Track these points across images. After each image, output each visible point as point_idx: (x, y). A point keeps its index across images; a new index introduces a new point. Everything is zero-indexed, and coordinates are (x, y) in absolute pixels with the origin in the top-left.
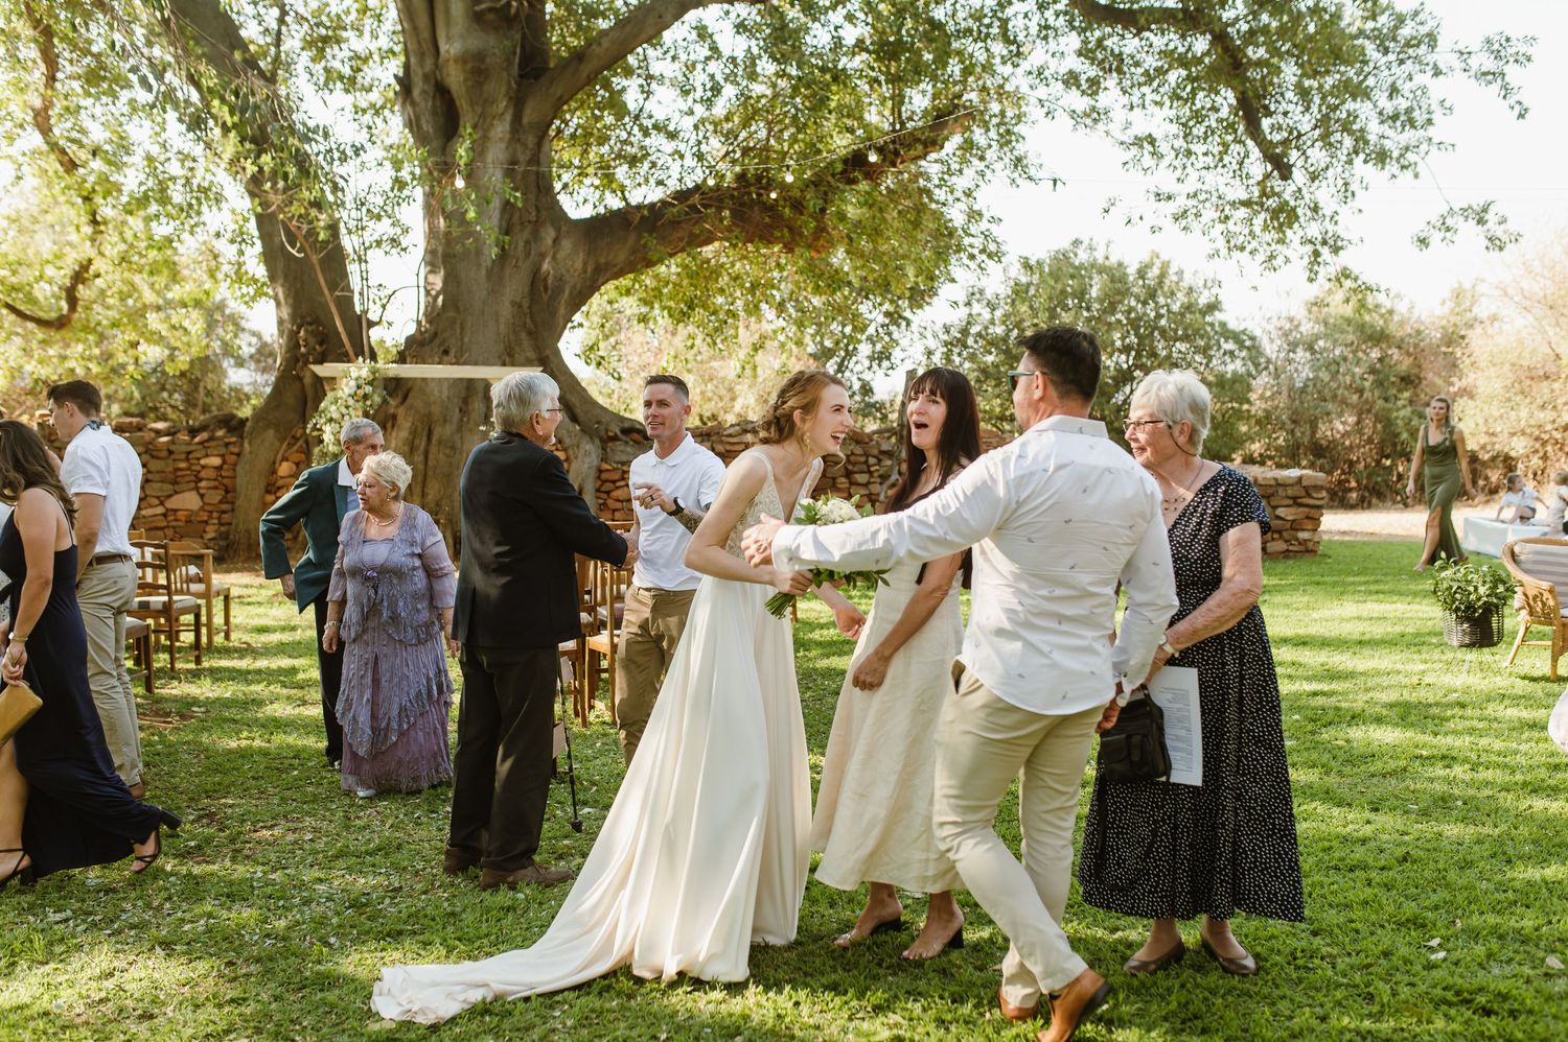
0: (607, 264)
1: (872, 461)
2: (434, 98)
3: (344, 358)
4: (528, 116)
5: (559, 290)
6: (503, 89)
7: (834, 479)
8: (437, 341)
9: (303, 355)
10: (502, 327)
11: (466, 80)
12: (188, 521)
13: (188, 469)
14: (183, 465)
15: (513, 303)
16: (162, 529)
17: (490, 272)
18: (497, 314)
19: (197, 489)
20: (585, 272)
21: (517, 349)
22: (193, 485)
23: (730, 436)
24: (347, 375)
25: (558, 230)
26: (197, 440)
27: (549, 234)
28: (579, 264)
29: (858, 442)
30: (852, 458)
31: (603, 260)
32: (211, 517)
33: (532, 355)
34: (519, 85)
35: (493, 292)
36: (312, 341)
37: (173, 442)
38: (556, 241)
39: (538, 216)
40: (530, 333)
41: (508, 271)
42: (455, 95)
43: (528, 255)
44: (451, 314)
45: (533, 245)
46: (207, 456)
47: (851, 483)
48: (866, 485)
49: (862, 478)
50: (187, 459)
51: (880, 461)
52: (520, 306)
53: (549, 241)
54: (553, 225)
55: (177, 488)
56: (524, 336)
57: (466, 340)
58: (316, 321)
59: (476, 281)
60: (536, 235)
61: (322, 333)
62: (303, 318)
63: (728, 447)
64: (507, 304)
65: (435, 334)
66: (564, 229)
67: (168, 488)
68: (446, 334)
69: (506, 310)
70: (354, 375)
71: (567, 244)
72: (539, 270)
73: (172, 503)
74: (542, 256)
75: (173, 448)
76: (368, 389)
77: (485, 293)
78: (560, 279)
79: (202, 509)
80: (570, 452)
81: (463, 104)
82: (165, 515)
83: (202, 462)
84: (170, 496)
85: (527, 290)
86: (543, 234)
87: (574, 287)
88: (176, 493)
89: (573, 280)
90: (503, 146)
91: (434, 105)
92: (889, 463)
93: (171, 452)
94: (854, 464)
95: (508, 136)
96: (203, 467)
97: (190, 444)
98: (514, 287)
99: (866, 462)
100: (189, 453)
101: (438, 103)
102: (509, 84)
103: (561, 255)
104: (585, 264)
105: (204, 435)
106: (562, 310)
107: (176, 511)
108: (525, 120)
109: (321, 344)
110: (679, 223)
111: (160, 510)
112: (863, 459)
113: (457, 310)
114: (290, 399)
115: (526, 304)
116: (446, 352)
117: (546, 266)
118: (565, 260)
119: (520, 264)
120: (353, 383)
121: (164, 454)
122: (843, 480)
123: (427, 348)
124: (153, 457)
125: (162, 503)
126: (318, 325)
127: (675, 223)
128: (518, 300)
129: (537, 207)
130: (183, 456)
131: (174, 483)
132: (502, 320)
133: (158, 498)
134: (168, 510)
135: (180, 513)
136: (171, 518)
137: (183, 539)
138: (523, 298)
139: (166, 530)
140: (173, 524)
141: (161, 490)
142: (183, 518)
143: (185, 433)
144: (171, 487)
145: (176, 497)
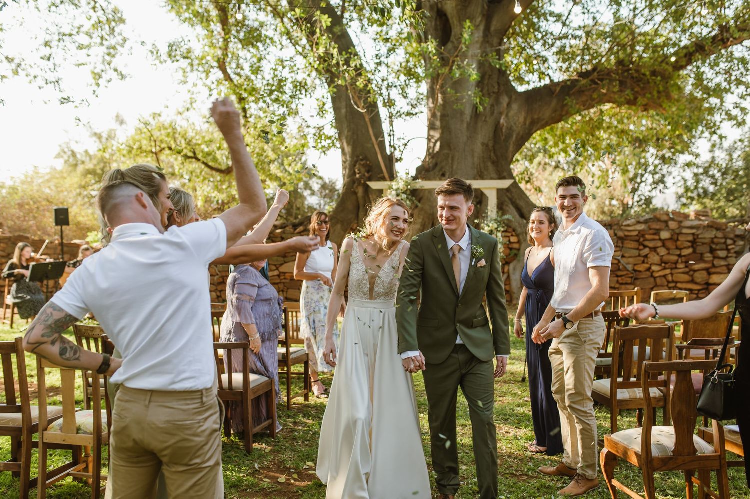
0: (539, 119)
1: (729, 242)
2: (436, 20)
3: (383, 179)
4: (495, 25)
5: (509, 136)
6: (480, 10)
7: (702, 254)
8: (438, 168)
9: (358, 179)
10: (476, 159)
11: (457, 6)
15: (483, 144)
17: (469, 125)
18: (473, 151)
20: (525, 124)
21: (486, 173)
23: (629, 226)
24: (391, 188)
25: (510, 98)
26: (298, 231)
27: (505, 100)
28: (522, 119)
29: (718, 229)
30: (716, 240)
31: (536, 117)
33: (494, 176)
34: (489, 7)
35: (470, 138)
36: (363, 170)
37: (284, 233)
38: (509, 105)
39: (499, 89)
40: (493, 163)
41: (480, 124)
42: (450, 16)
43: (492, 113)
44: (446, 151)
45: (496, 108)
47: (715, 258)
48: (725, 259)
49: (722, 254)
51: (735, 242)
52: (487, 146)
53: (505, 105)
54: (507, 95)
55: (286, 260)
56: (490, 164)
57: (455, 167)
58: (366, 159)
59: (461, 129)
60: (497, 101)
61: (369, 166)
62: (358, 157)
63: (627, 234)
64: (479, 145)
65: (436, 165)
66: (514, 97)
68: (444, 164)
69: (479, 148)
70: (395, 188)
71: (515, 107)
72: (499, 122)
73: (283, 269)
74: (501, 114)
75: (284, 235)
76: (404, 196)
77: (465, 138)
78: (510, 129)
80: (521, 237)
81: (454, 21)
82: (279, 276)
84: (282, 265)
85: (492, 135)
86: (501, 100)
87: (518, 134)
88: (286, 263)
89: (518, 129)
90: (478, 46)
91: (436, 25)
92: (742, 243)
94: (717, 244)
95: (481, 39)
97: (293, 233)
98: (484, 134)
99: (725, 243)
101: (438, 23)
102: (483, 7)
103: (512, 113)
104: (525, 119)
106: (511, 149)
107: (285, 273)
108: (493, 29)
109: (368, 172)
110: (583, 92)
111: (276, 273)
112: (723, 241)
113: (450, 150)
114: (350, 206)
115: (491, 145)
116: (443, 175)
117: (502, 121)
118: (513, 118)
119: (488, 119)
120: (394, 193)
122: (709, 255)
123: (432, 173)
125: (277, 269)
126: (367, 161)
127: (581, 92)
128: (486, 142)
129: (498, 83)
132: (476, 155)
133: (275, 265)
134: (280, 273)
135: (287, 275)
136: (282, 278)
137: (289, 291)
138: (490, 140)
139: (280, 285)
140: (284, 281)
141: (277, 261)
142: (289, 278)
143: (291, 227)
144: (282, 259)
145: (286, 265)
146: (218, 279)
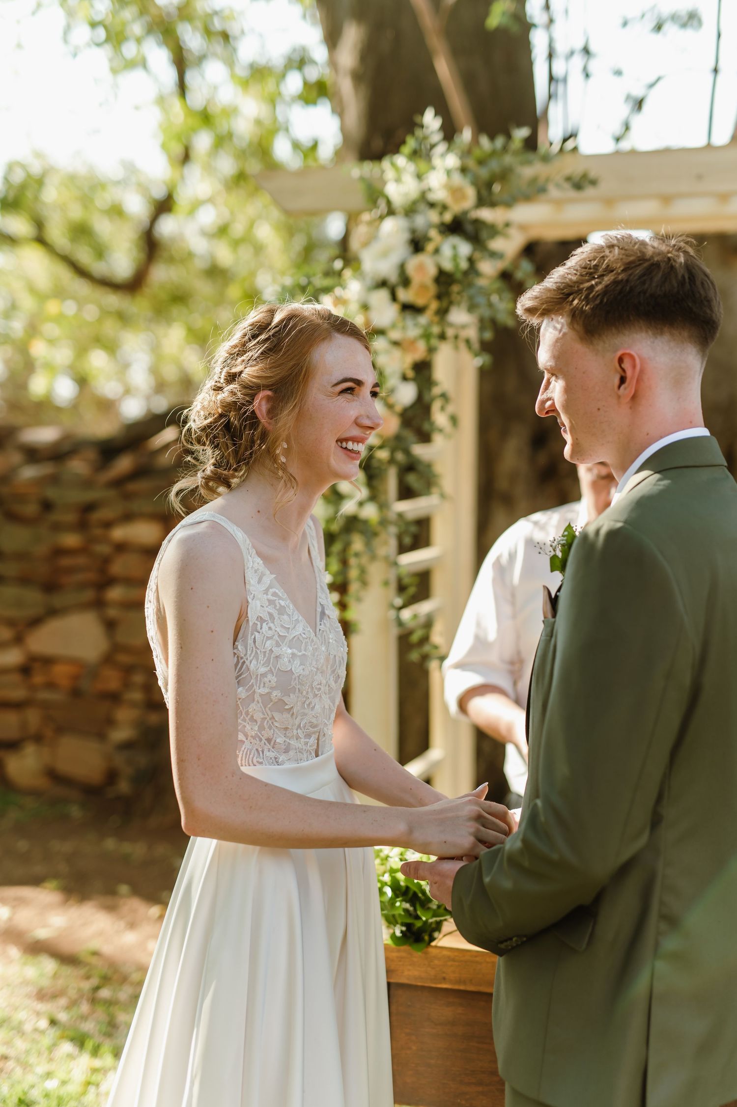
12: (76, 693)
13: (83, 550)
14: (71, 540)
16: (17, 706)
19: (99, 604)
22: (89, 595)
32: (127, 685)
37: (54, 480)
46: (128, 517)
50: (82, 526)
55: (58, 600)
67: (34, 598)
73: (43, 641)
75: (53, 494)
79: (108, 659)
82: (25, 670)
83: (119, 533)
84: (35, 622)
88: (53, 612)
93: (47, 506)
96: (121, 547)
97: (91, 485)
100: (89, 508)
105: (124, 464)
107: (51, 660)
111: (13, 657)
121: (31, 509)
125: (19, 640)
130: (70, 517)
131: (50, 587)
133: (11, 623)
134: (33, 658)
135: (57, 668)
136: (38, 679)
137: (64, 737)
139: (27, 711)
140: (44, 695)
141: (19, 605)
142: (66, 681)
143: (92, 455)
144: (39, 596)
145: (53, 624)
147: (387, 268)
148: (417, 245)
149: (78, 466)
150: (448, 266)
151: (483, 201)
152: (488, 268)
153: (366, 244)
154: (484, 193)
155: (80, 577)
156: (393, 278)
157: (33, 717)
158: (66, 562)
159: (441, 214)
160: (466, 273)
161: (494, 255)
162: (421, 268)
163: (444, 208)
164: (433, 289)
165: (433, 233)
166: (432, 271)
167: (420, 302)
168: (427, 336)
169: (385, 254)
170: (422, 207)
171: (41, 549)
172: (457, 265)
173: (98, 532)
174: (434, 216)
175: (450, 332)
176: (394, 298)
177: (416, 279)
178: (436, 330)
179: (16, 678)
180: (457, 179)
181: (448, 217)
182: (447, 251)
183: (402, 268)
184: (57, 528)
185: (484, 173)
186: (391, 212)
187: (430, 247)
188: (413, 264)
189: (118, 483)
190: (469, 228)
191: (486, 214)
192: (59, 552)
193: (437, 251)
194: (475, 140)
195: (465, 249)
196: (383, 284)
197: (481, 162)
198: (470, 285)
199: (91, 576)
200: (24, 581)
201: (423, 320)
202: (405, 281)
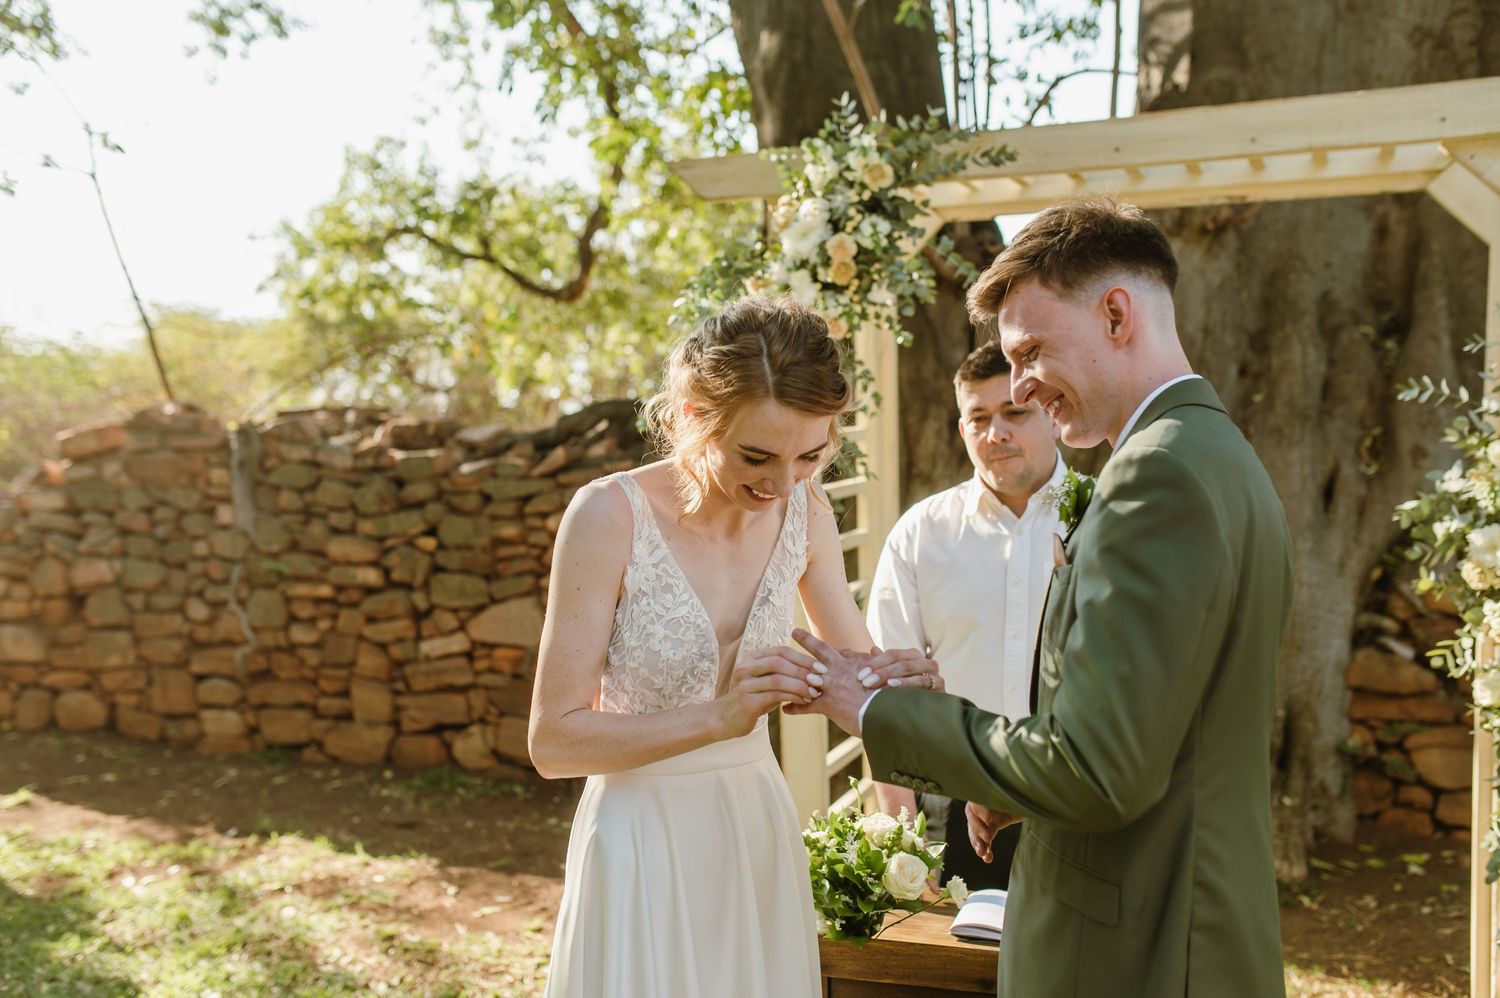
12: (516, 676)
13: (522, 541)
14: (509, 531)
15: (1419, 36)
16: (463, 690)
19: (536, 592)
22: (529, 581)
26: (543, 466)
37: (492, 473)
50: (520, 516)
52: (1442, 42)
55: (497, 589)
64: (1399, 40)
67: (476, 585)
73: (484, 628)
75: (490, 486)
77: (1323, 14)
82: (469, 655)
84: (480, 609)
88: (494, 601)
93: (487, 498)
97: (525, 477)
100: (527, 499)
105: (559, 455)
107: (493, 646)
111: (458, 643)
121: (471, 502)
124: (454, 510)
125: (462, 628)
128: (1436, 22)
130: (509, 509)
131: (490, 577)
133: (455, 611)
134: (475, 644)
135: (499, 653)
136: (481, 665)
137: (506, 721)
138: (1456, 13)
139: (472, 694)
140: (487, 679)
141: (462, 593)
142: (506, 667)
143: (528, 449)
144: (480, 585)
145: (494, 611)
146: (246, 658)
147: (808, 249)
148: (836, 225)
149: (514, 460)
150: (868, 244)
151: (899, 181)
152: (909, 246)
153: (786, 226)
154: (902, 172)
155: (518, 566)
156: (814, 259)
157: (477, 699)
158: (504, 552)
159: (860, 195)
160: (885, 251)
161: (914, 232)
162: (841, 246)
163: (863, 186)
164: (854, 269)
165: (852, 212)
166: (853, 250)
167: (840, 282)
168: (848, 315)
169: (805, 235)
170: (839, 187)
171: (483, 541)
172: (877, 243)
173: (536, 522)
174: (852, 195)
175: (871, 310)
176: (815, 279)
177: (836, 260)
178: (858, 309)
179: (462, 662)
180: (874, 158)
181: (866, 196)
182: (866, 229)
183: (822, 246)
184: (494, 518)
185: (902, 152)
186: (810, 193)
187: (850, 226)
188: (832, 243)
189: (552, 474)
190: (887, 205)
191: (903, 193)
192: (500, 542)
193: (856, 229)
194: (892, 121)
195: (884, 226)
196: (803, 264)
197: (897, 142)
198: (892, 262)
199: (531, 565)
200: (465, 571)
201: (844, 299)
202: (827, 262)
